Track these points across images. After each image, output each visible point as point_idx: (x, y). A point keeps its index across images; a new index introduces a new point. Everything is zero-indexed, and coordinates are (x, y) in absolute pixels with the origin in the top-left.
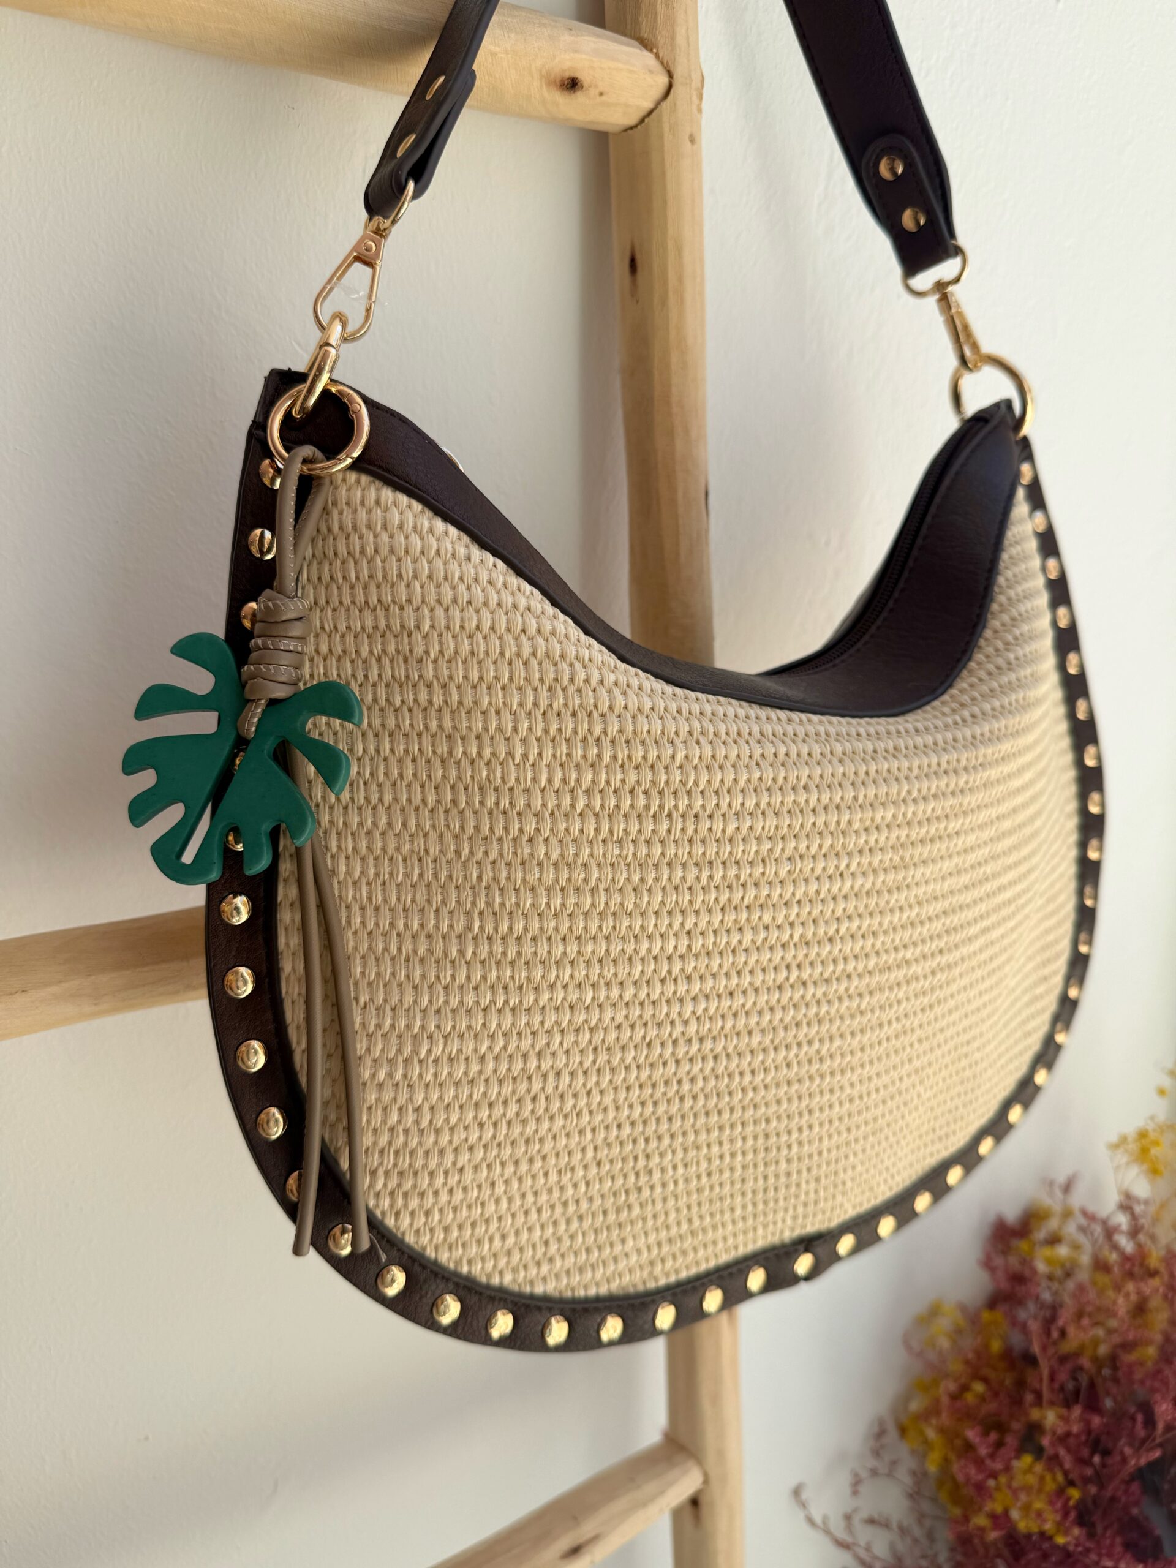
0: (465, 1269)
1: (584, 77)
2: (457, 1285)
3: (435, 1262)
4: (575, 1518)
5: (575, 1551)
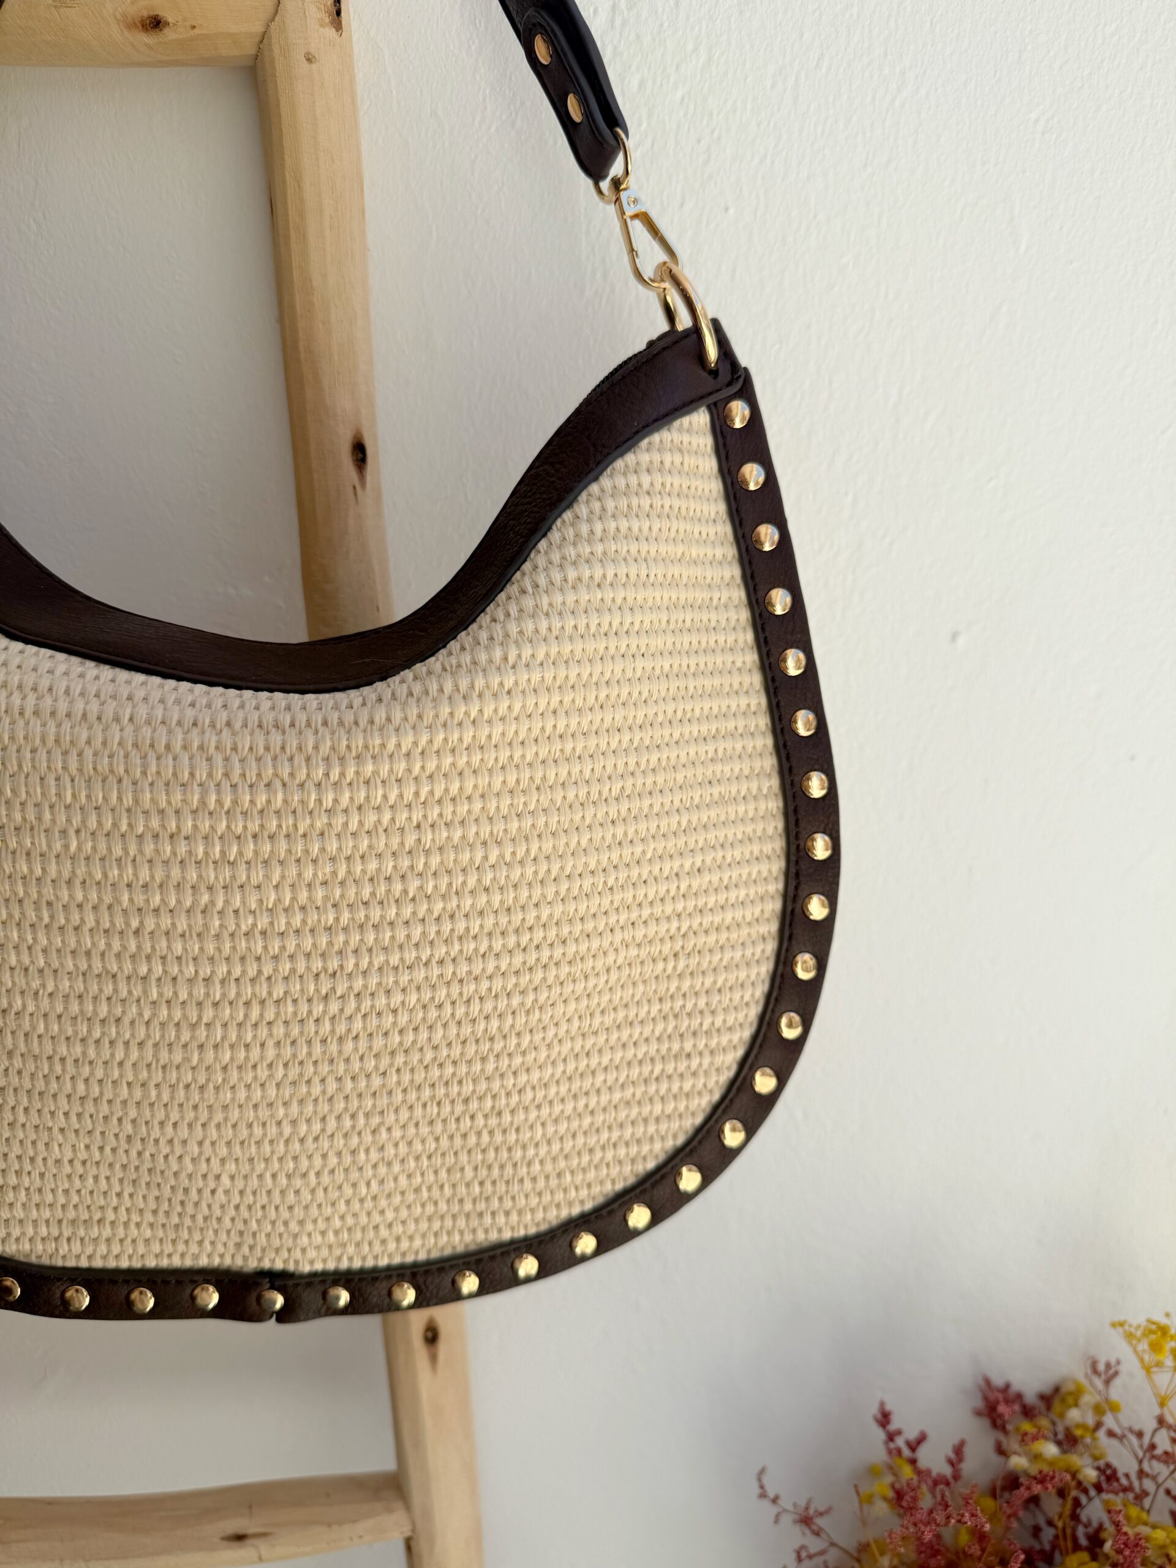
1: (169, 15)
4: (250, 1507)
5: (240, 1538)
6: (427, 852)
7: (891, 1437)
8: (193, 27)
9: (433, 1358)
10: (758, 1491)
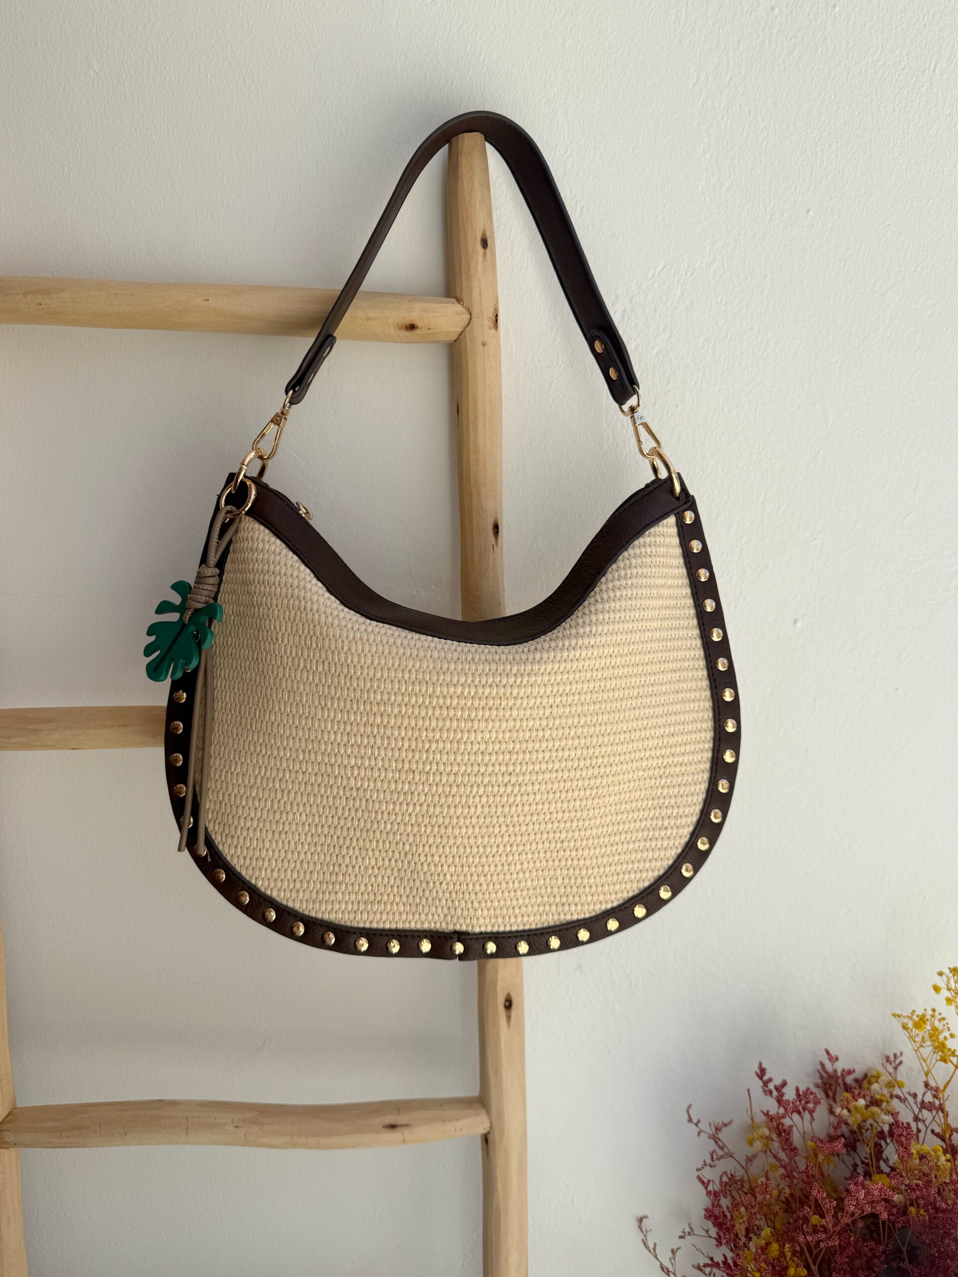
0: (253, 882)
1: (419, 323)
2: (249, 888)
3: (240, 873)
4: (398, 1110)
5: (393, 1127)
6: (554, 718)
7: (766, 1084)
8: (429, 329)
9: (509, 1018)
10: (686, 1118)
